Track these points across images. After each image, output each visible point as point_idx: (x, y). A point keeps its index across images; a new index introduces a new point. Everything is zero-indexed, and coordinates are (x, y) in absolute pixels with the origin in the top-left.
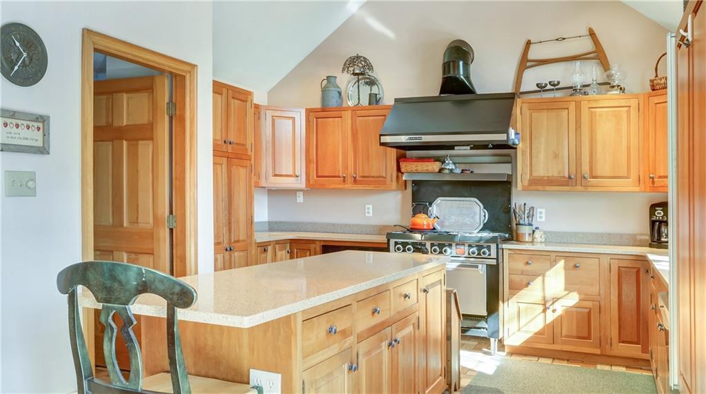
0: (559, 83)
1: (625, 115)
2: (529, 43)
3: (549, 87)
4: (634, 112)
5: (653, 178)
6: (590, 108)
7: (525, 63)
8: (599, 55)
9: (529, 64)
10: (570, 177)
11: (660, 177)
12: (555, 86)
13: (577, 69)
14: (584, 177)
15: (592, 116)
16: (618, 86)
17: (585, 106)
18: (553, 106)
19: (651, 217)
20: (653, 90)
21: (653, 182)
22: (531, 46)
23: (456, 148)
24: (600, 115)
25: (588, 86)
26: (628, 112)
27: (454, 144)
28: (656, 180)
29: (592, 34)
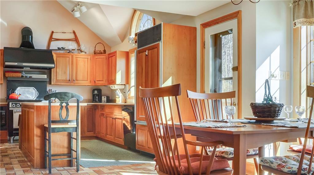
0: (65, 48)
1: (87, 61)
2: (53, 32)
3: (62, 49)
4: (89, 60)
5: (95, 81)
6: (76, 58)
7: (51, 39)
8: (76, 40)
9: (53, 40)
10: (69, 80)
11: (97, 81)
12: (63, 49)
13: (70, 44)
14: (74, 80)
15: (77, 60)
16: (84, 51)
17: (74, 57)
18: (63, 56)
19: (93, 93)
20: (95, 54)
21: (95, 82)
22: (54, 33)
23: (24, 68)
24: (79, 60)
25: (74, 50)
26: (88, 60)
27: (23, 66)
28: (96, 82)
29: (74, 32)
